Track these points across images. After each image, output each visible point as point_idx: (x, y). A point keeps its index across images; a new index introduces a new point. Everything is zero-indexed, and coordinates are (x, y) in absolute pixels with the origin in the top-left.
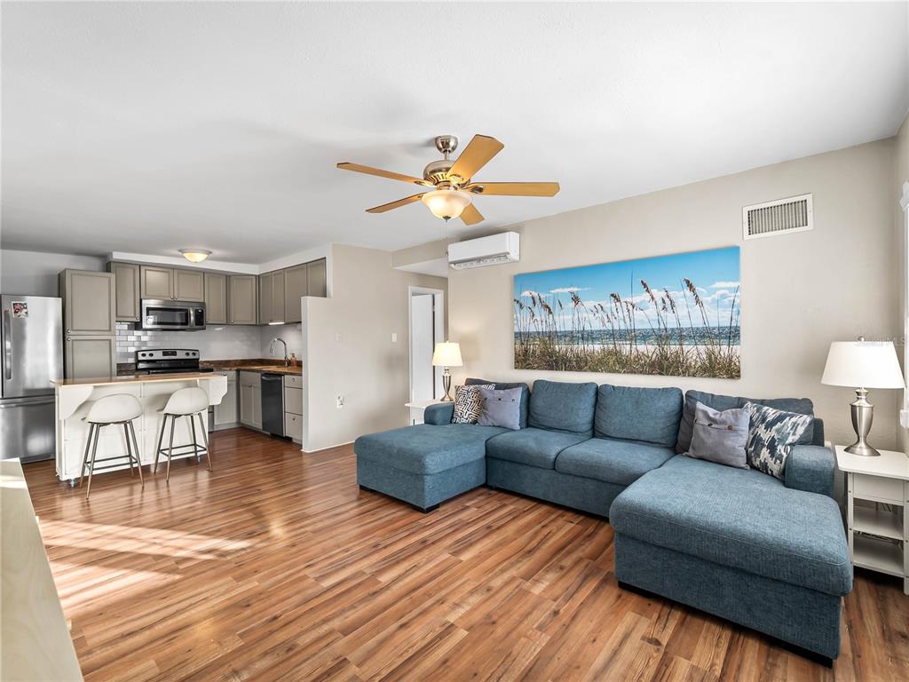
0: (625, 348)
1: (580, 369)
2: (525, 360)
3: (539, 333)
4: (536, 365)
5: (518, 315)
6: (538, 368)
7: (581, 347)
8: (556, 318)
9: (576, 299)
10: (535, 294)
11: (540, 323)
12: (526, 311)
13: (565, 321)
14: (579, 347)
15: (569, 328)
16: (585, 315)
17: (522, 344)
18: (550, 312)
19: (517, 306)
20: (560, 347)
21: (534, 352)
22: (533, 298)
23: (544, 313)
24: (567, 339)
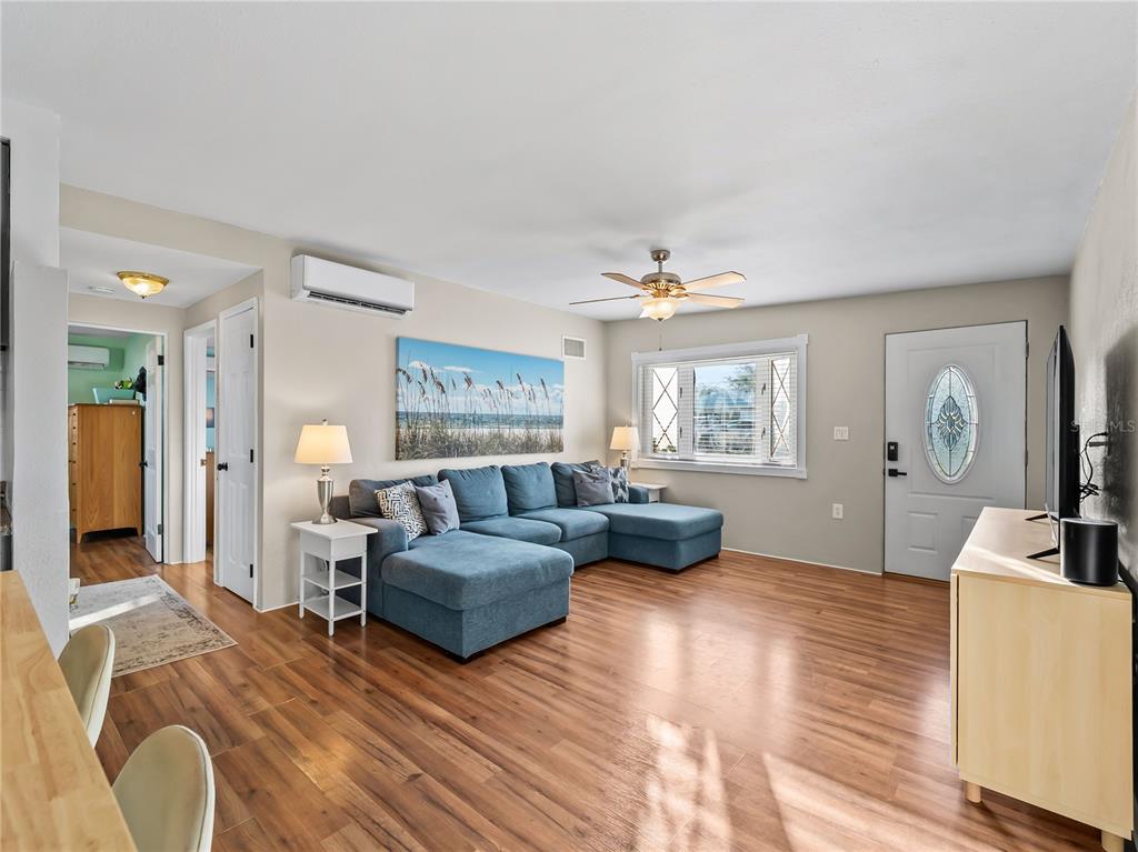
0: (506, 432)
1: (471, 454)
2: (413, 448)
3: (430, 414)
4: (426, 453)
5: (405, 390)
6: (430, 456)
7: (472, 430)
8: (449, 398)
9: (469, 381)
10: (427, 367)
11: (431, 402)
12: (414, 386)
13: (457, 403)
14: (471, 431)
15: (462, 411)
16: (476, 398)
17: (409, 427)
18: (443, 391)
19: (402, 378)
20: (453, 431)
21: (424, 437)
22: (424, 371)
23: (437, 390)
24: (460, 422)
